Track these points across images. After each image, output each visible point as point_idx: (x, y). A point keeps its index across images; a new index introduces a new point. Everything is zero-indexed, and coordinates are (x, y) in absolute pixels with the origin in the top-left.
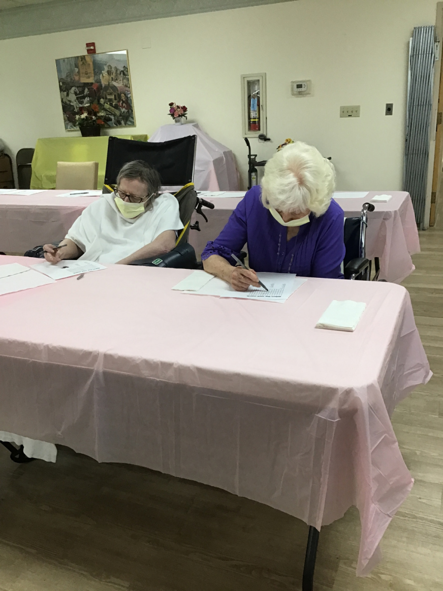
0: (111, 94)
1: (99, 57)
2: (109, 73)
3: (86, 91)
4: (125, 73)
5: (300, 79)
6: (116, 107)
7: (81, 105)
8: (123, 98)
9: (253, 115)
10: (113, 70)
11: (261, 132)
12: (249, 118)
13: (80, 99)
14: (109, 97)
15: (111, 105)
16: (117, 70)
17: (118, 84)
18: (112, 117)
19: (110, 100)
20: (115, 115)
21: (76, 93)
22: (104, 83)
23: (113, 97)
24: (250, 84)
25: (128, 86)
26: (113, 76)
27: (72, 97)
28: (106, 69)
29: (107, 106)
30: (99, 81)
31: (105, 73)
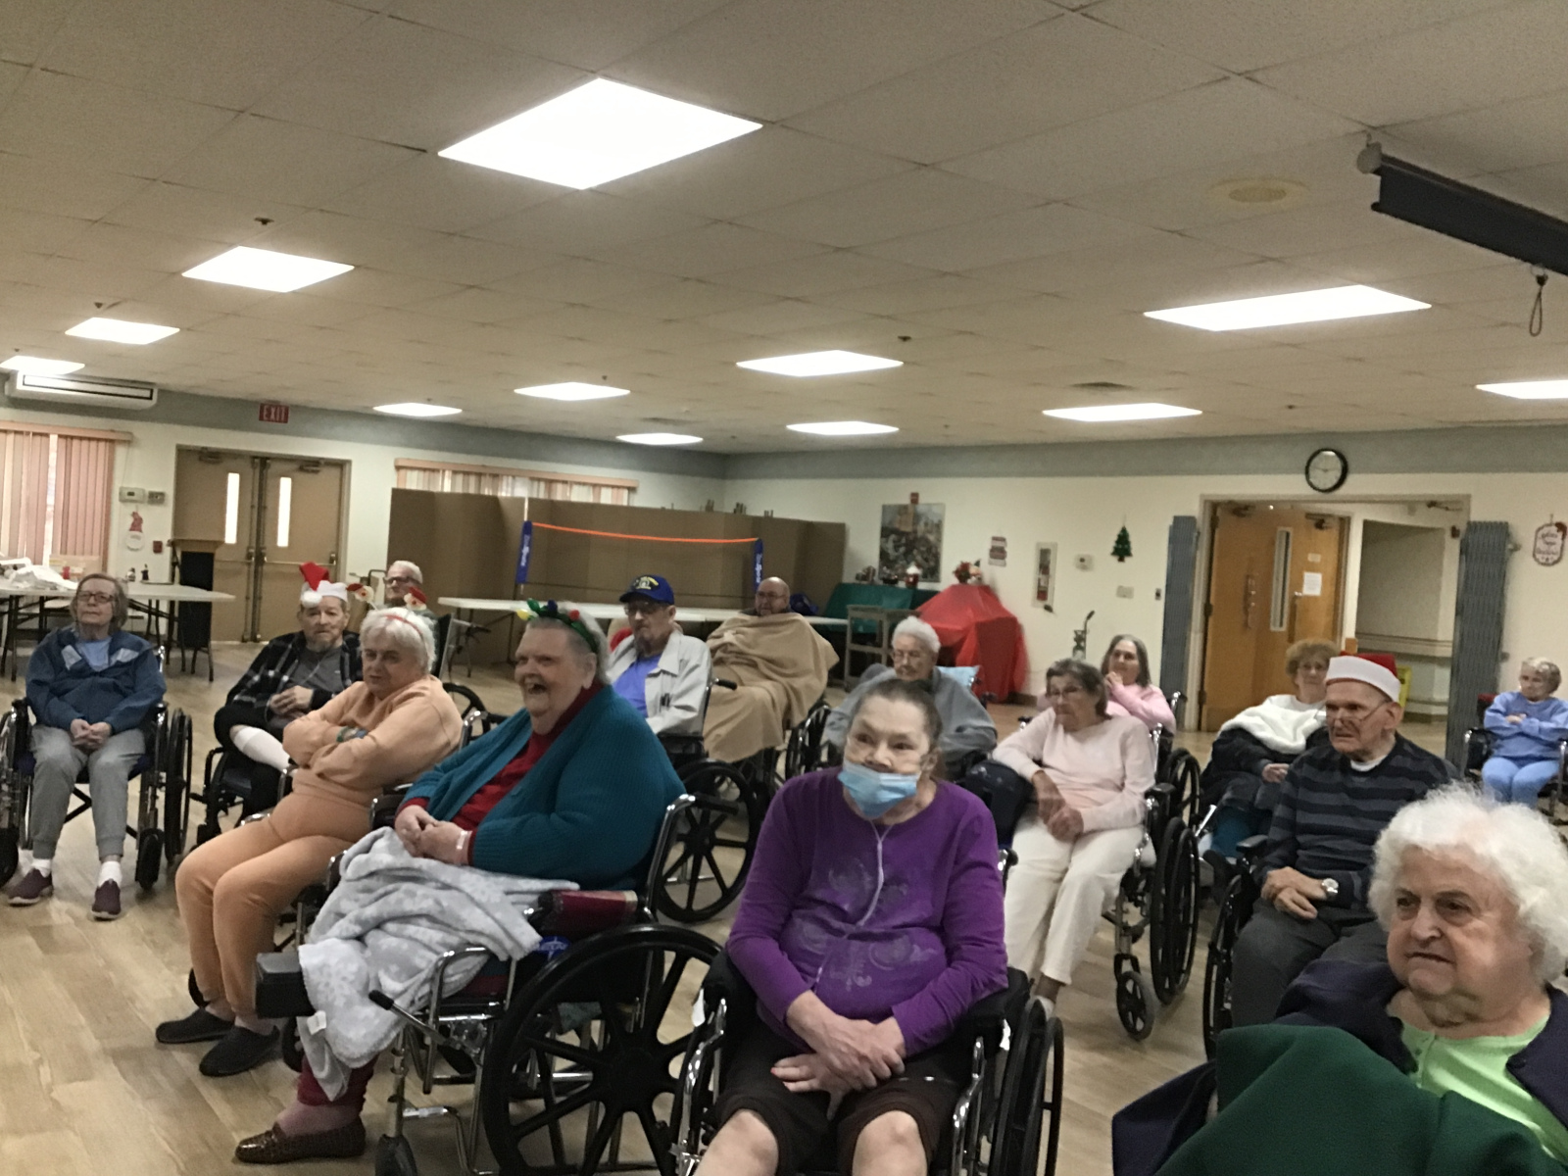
1: (921, 508)
3: (904, 541)
5: (1083, 553)
6: (926, 560)
7: (896, 554)
8: (933, 550)
9: (1042, 583)
10: (930, 523)
11: (1048, 602)
12: (1039, 587)
13: (896, 547)
14: (921, 547)
17: (932, 538)
18: (921, 570)
19: (923, 552)
20: (923, 568)
21: (894, 542)
22: (919, 534)
23: (924, 548)
24: (1044, 553)
25: (939, 540)
26: (929, 528)
27: (890, 545)
28: (924, 520)
30: (915, 532)
31: (922, 524)
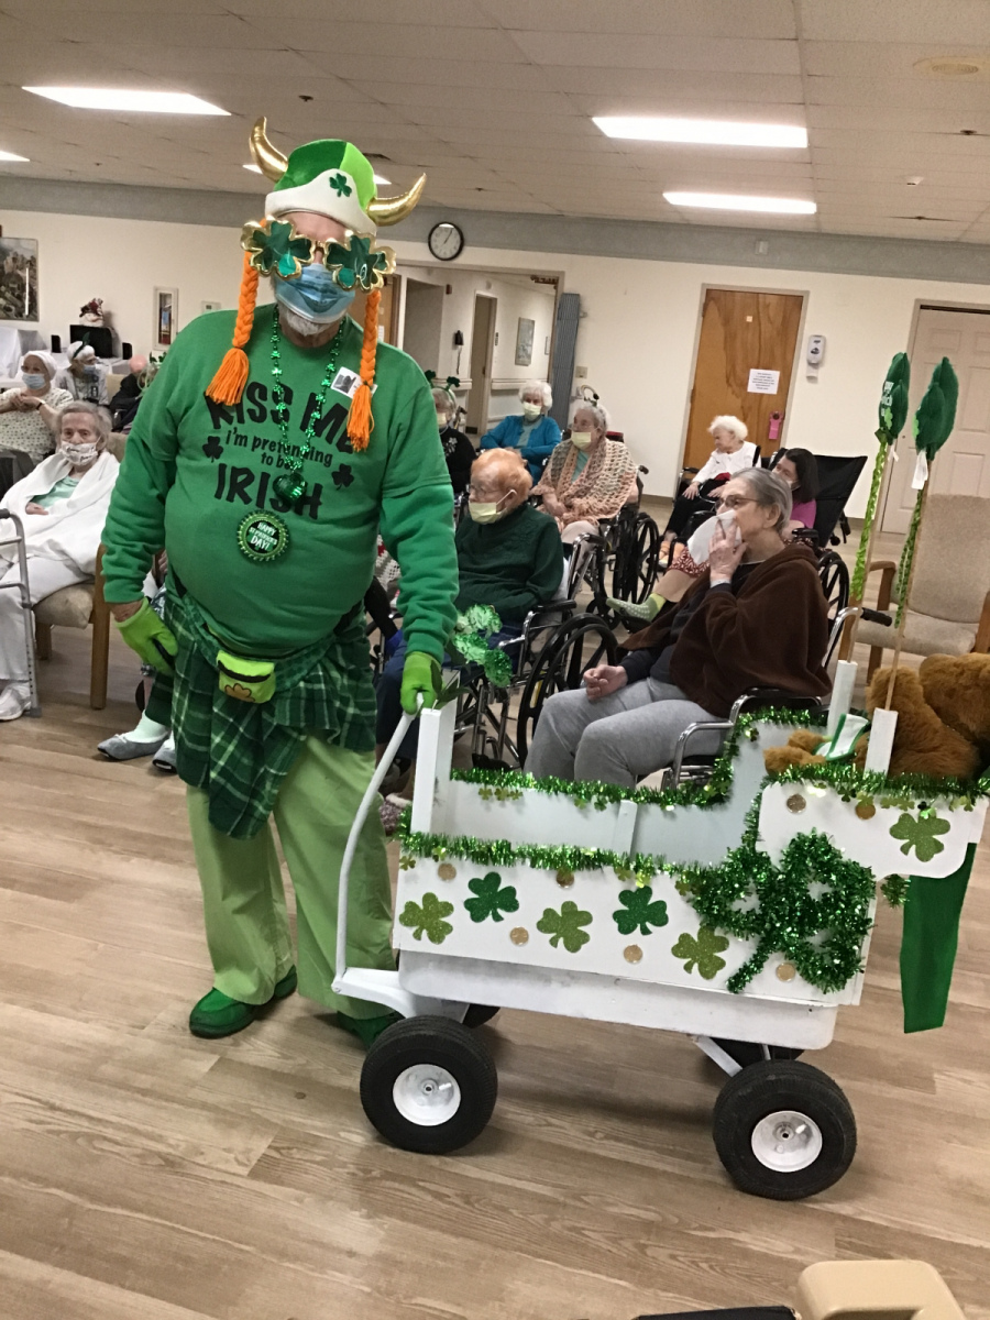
0: (14, 283)
1: (5, 242)
2: (14, 260)
4: (32, 263)
5: (208, 300)
9: (164, 328)
10: (20, 259)
12: (160, 330)
14: (11, 285)
15: (13, 294)
16: (23, 258)
17: (24, 274)
18: (13, 308)
19: (13, 289)
20: (16, 306)
22: (7, 269)
23: (16, 286)
24: (163, 298)
25: (34, 277)
26: (19, 263)
28: (11, 255)
29: (8, 295)
30: (1, 267)
31: (9, 259)
